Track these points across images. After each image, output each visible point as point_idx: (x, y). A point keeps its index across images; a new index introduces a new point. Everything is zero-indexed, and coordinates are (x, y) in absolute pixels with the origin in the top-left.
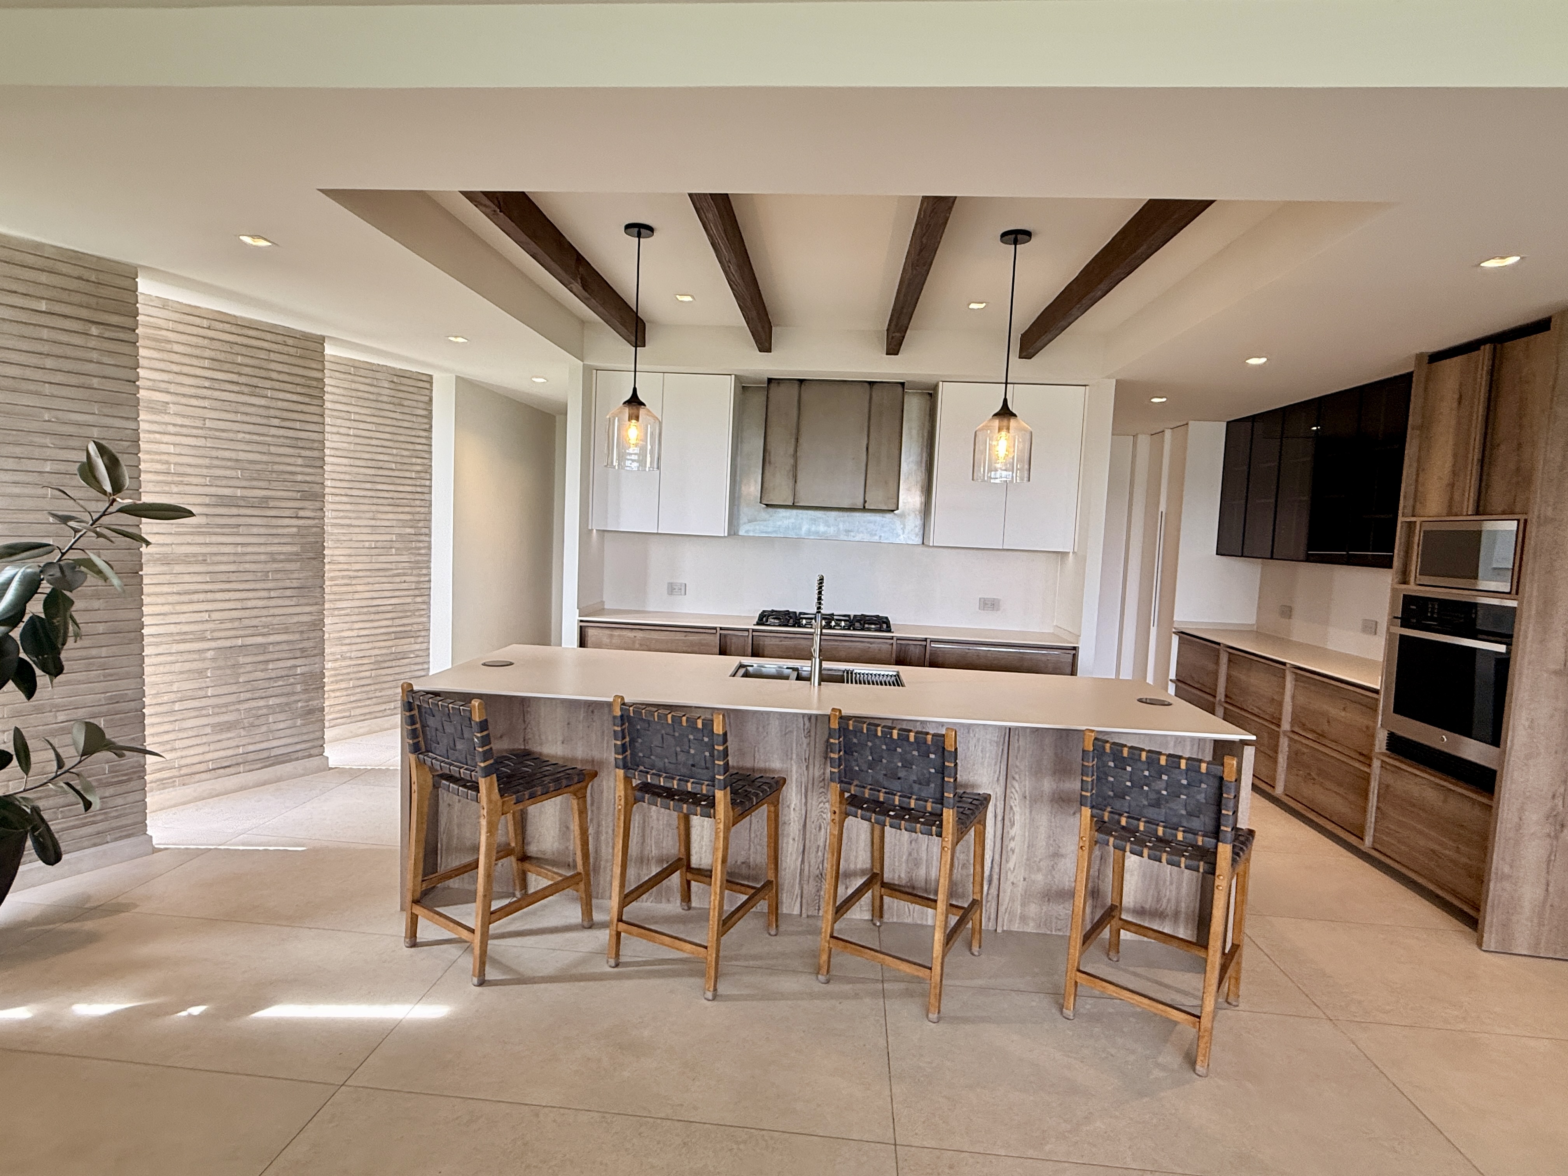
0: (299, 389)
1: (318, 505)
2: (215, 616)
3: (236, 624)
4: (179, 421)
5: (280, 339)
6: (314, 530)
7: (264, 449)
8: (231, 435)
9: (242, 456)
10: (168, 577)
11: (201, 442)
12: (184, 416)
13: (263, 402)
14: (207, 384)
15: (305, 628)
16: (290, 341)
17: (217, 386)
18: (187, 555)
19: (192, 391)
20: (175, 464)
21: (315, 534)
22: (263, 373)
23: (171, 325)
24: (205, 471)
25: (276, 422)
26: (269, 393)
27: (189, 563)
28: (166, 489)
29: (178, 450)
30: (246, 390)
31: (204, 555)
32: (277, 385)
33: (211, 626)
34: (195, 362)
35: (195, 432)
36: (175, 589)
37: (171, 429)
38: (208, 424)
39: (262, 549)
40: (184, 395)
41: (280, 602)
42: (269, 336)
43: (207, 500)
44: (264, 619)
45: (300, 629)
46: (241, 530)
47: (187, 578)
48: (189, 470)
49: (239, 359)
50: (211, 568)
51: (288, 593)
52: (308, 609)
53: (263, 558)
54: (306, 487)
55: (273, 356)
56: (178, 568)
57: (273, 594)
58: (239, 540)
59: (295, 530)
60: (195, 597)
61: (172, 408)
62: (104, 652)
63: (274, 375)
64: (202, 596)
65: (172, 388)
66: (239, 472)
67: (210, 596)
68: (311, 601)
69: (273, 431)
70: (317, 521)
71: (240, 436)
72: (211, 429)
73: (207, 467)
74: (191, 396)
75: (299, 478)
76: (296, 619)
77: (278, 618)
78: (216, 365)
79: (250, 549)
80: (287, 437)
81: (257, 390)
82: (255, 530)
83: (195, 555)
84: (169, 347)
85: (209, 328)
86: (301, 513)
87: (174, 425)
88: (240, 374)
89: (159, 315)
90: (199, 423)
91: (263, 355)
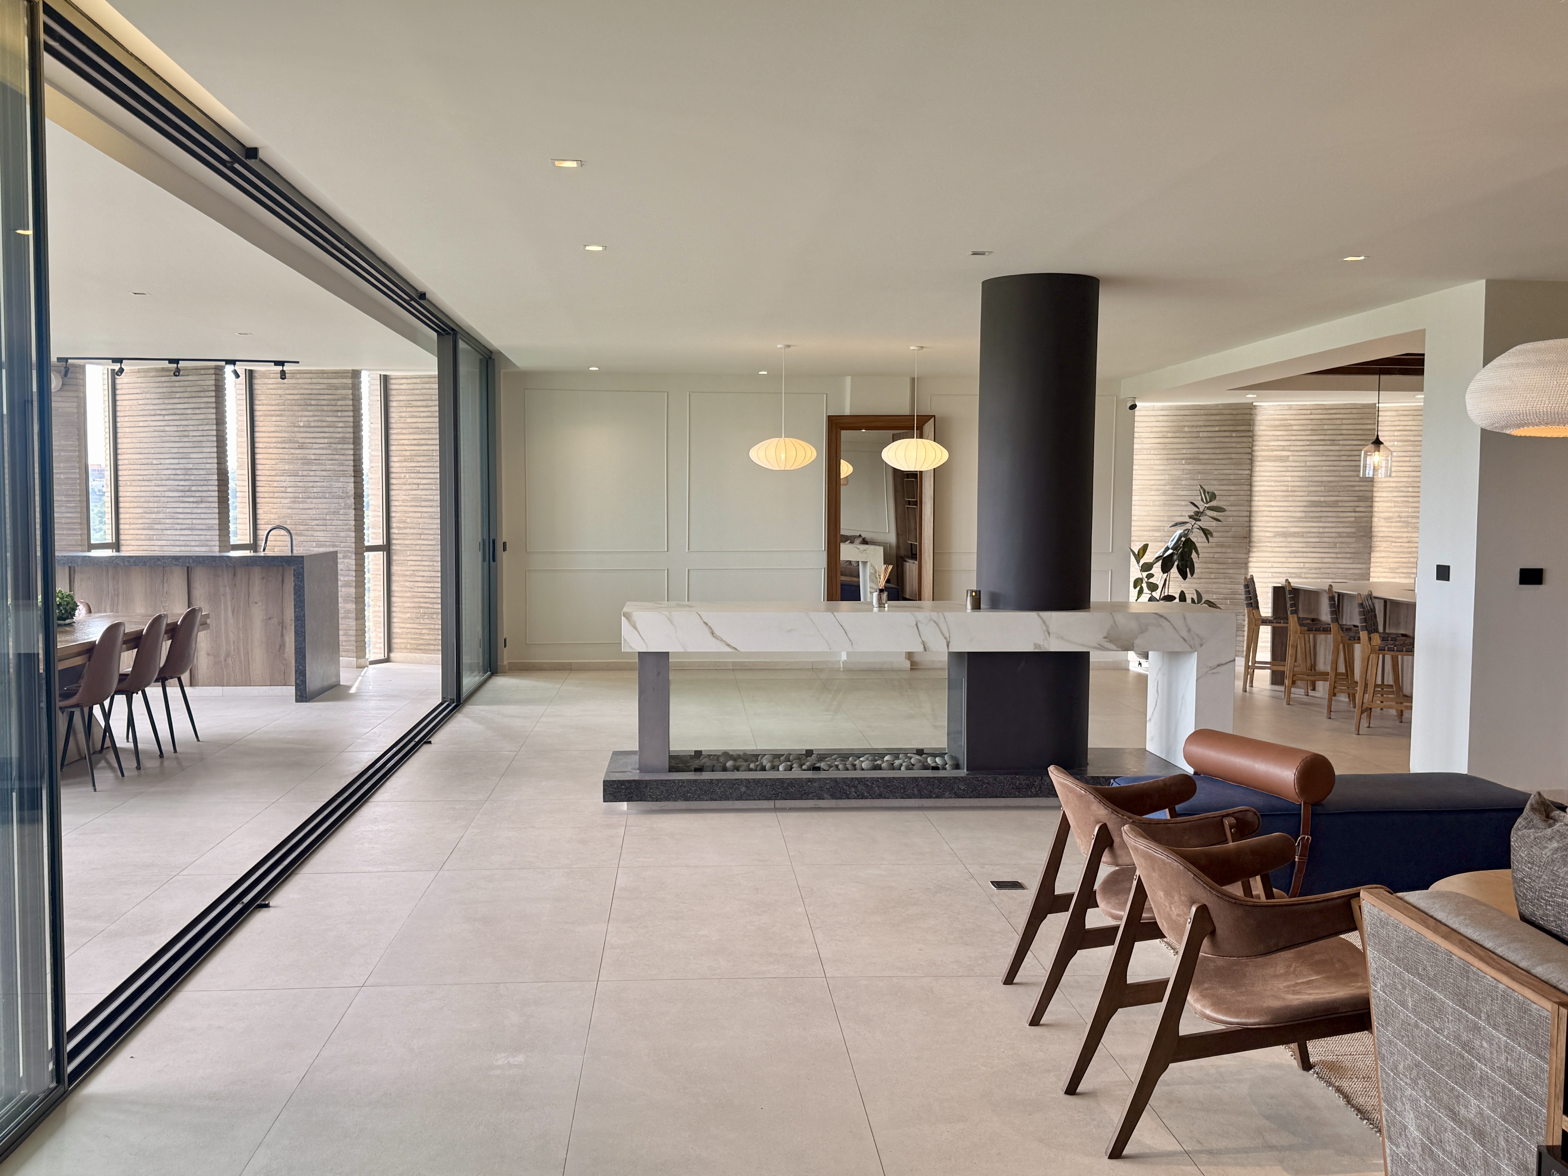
0: (1360, 437)
1: (1368, 504)
2: (1307, 565)
3: (1318, 571)
4: (1294, 464)
5: (1349, 411)
6: (1365, 519)
7: (1337, 474)
8: (1319, 468)
9: (1325, 479)
10: (1285, 543)
11: (1304, 474)
12: (1296, 462)
13: (1337, 448)
14: (1308, 443)
15: (1357, 577)
16: (1354, 411)
17: (1313, 443)
18: (1294, 533)
19: (1301, 448)
20: (1291, 486)
21: (1366, 522)
22: (1338, 432)
23: (1292, 417)
24: (1305, 489)
25: (1344, 458)
26: (1341, 442)
27: (1295, 537)
28: (1286, 499)
29: (1293, 479)
30: (1328, 443)
31: (1303, 532)
32: (1346, 437)
33: (1304, 570)
34: (1303, 433)
35: (1301, 469)
36: (1288, 550)
37: (1290, 469)
38: (1308, 464)
39: (1333, 530)
40: (1297, 451)
41: (1342, 561)
42: (1342, 411)
43: (1305, 504)
44: (1333, 569)
45: (1355, 577)
46: (1322, 519)
47: (1294, 545)
48: (1297, 489)
49: (1326, 427)
50: (1306, 540)
51: (1348, 555)
52: (1359, 566)
53: (1334, 535)
54: (1361, 494)
55: (1344, 421)
56: (1290, 539)
57: (1339, 556)
58: (1321, 525)
59: (1353, 519)
60: (1297, 555)
61: (1291, 458)
62: (1231, 571)
63: (1344, 432)
64: (1301, 555)
65: (1292, 448)
66: (1323, 488)
67: (1305, 555)
68: (1362, 561)
69: (1343, 463)
70: (1367, 514)
71: (1324, 468)
72: (1309, 466)
73: (1306, 487)
74: (1301, 451)
75: (1357, 488)
76: (1352, 571)
77: (1341, 570)
78: (1313, 433)
79: (1327, 530)
80: (1350, 466)
81: (1335, 442)
82: (1330, 519)
83: (1298, 533)
84: (1291, 428)
85: (1311, 414)
86: (1358, 509)
87: (1292, 467)
88: (1325, 435)
89: (1287, 413)
90: (1303, 464)
91: (1338, 422)
